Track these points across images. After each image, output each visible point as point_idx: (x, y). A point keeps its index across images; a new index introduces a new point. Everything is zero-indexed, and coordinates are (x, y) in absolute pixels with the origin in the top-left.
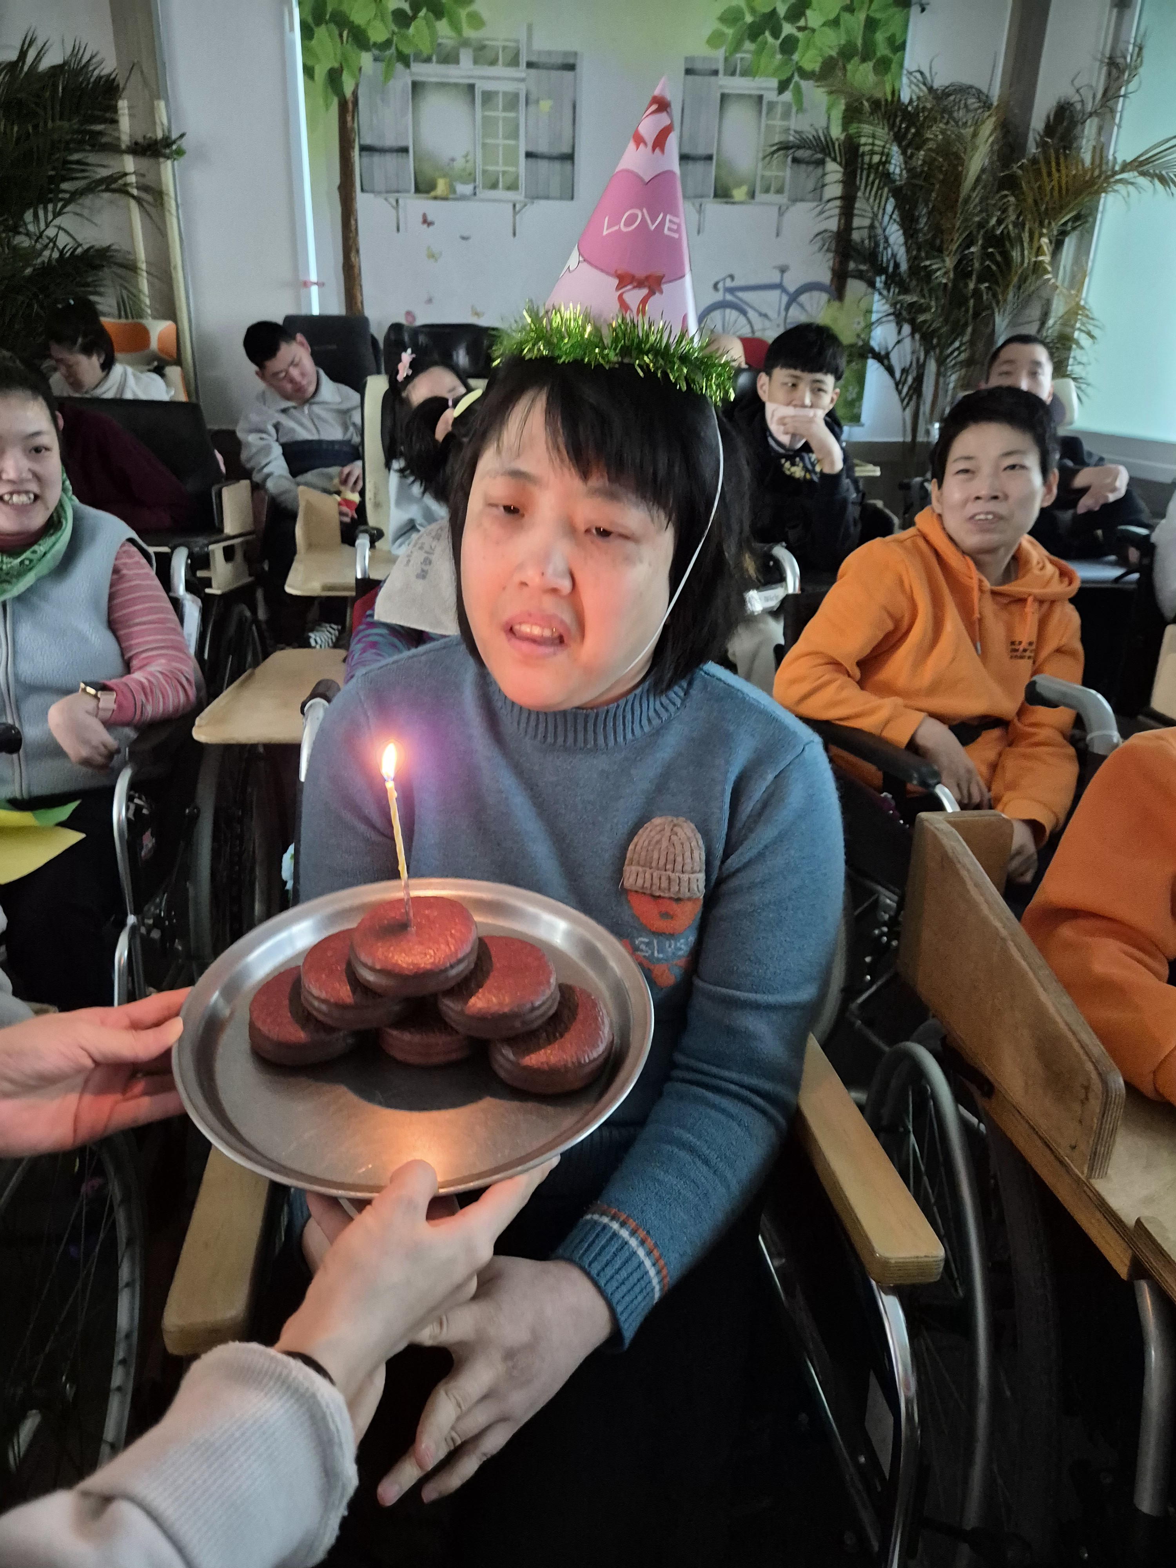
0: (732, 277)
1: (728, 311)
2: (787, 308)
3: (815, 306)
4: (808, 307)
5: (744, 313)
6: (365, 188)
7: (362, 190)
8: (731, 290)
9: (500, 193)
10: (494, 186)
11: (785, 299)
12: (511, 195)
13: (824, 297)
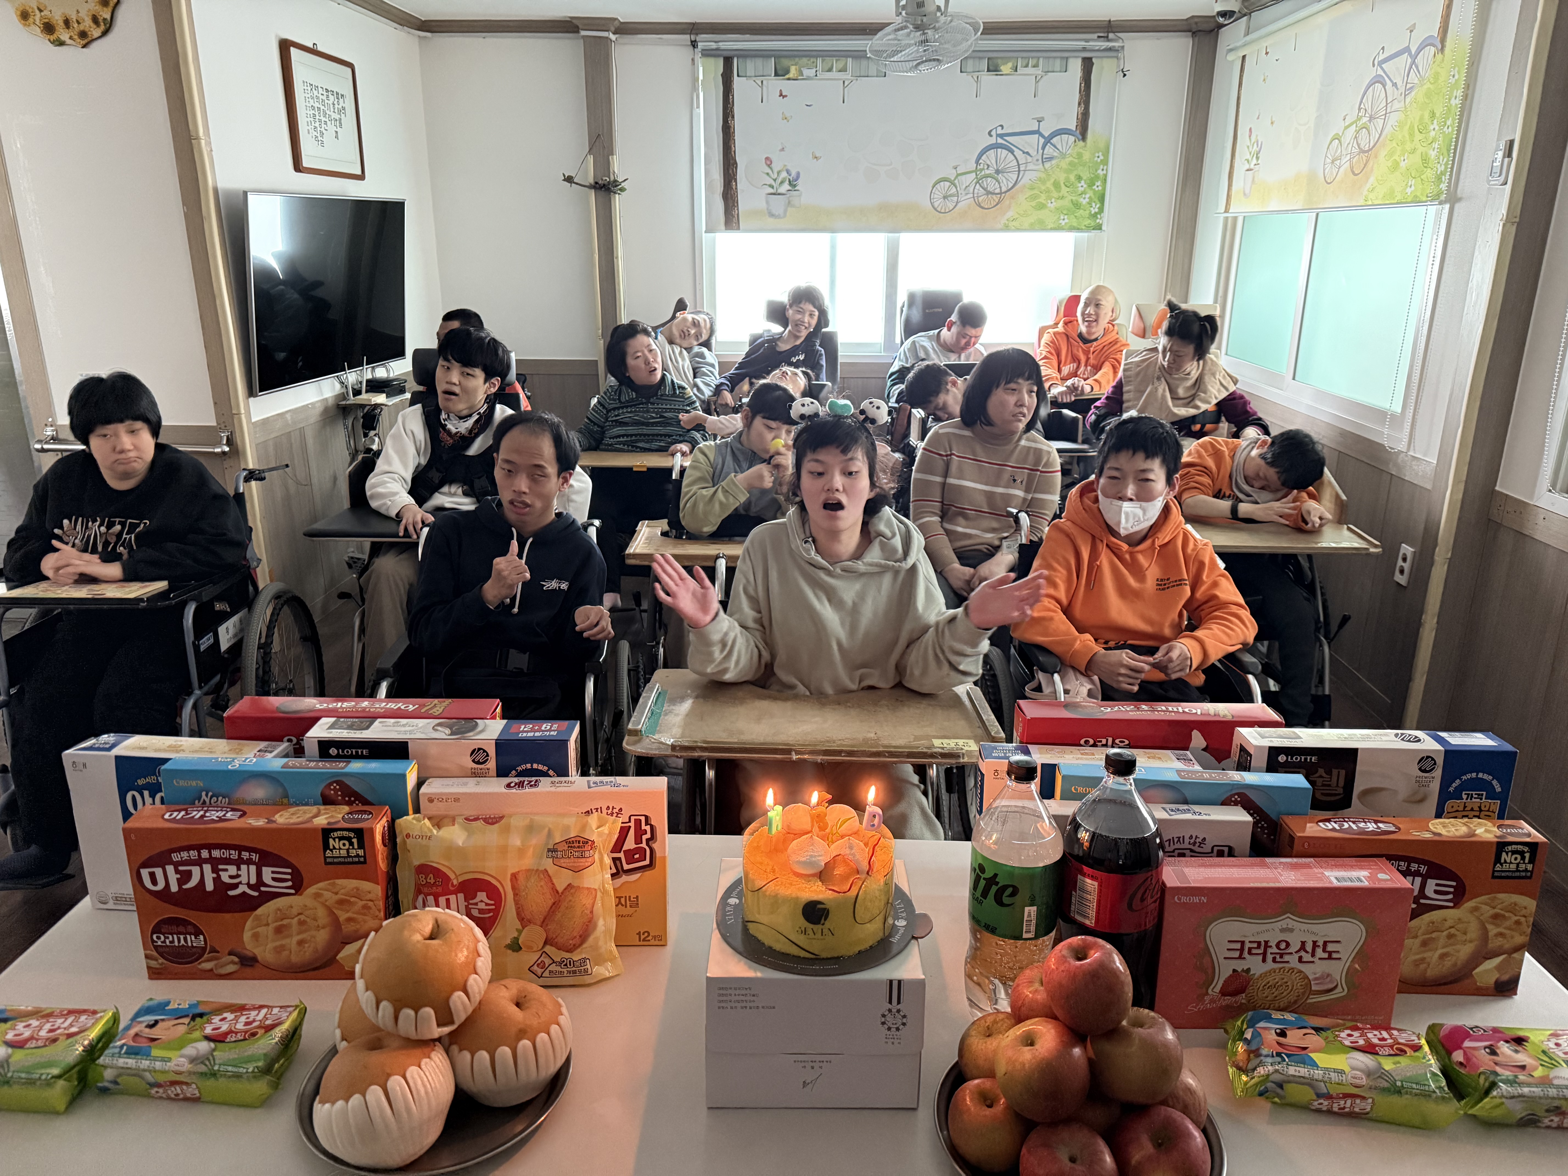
0: (1002, 126)
1: (999, 150)
2: (1043, 148)
3: (1064, 145)
4: (1059, 147)
5: (1012, 152)
6: (740, 74)
7: (738, 76)
8: (1001, 136)
9: (834, 74)
10: (830, 70)
11: (1042, 140)
12: (841, 75)
13: (1072, 138)
